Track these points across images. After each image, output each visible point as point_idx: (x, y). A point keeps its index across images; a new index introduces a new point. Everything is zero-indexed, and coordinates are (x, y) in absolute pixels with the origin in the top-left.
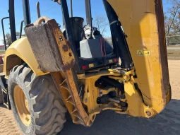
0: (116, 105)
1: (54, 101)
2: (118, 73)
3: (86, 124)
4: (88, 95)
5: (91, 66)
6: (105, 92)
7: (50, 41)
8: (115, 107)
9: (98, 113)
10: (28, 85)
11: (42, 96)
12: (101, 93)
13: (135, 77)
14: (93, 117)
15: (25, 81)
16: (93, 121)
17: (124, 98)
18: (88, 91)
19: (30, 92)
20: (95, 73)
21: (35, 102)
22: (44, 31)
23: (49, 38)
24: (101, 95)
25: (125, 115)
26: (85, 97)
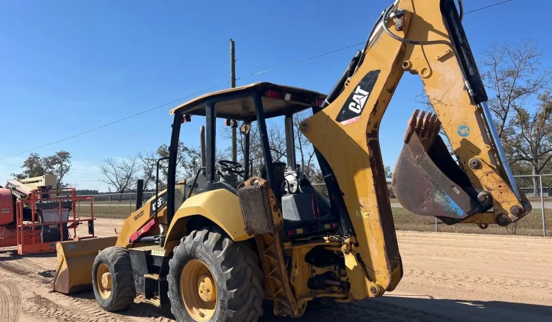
0: (336, 289)
1: (252, 277)
2: (335, 241)
3: (293, 313)
4: (296, 272)
5: (300, 231)
6: (320, 271)
7: (264, 201)
8: (334, 292)
9: (310, 299)
10: (220, 254)
11: (238, 270)
12: (314, 271)
13: (357, 245)
14: (303, 306)
15: (214, 249)
16: (303, 311)
17: (345, 275)
18: (296, 267)
19: (223, 264)
20: (305, 242)
21: (230, 277)
22: (260, 192)
23: (263, 198)
24: (314, 275)
25: (349, 304)
26: (292, 274)
